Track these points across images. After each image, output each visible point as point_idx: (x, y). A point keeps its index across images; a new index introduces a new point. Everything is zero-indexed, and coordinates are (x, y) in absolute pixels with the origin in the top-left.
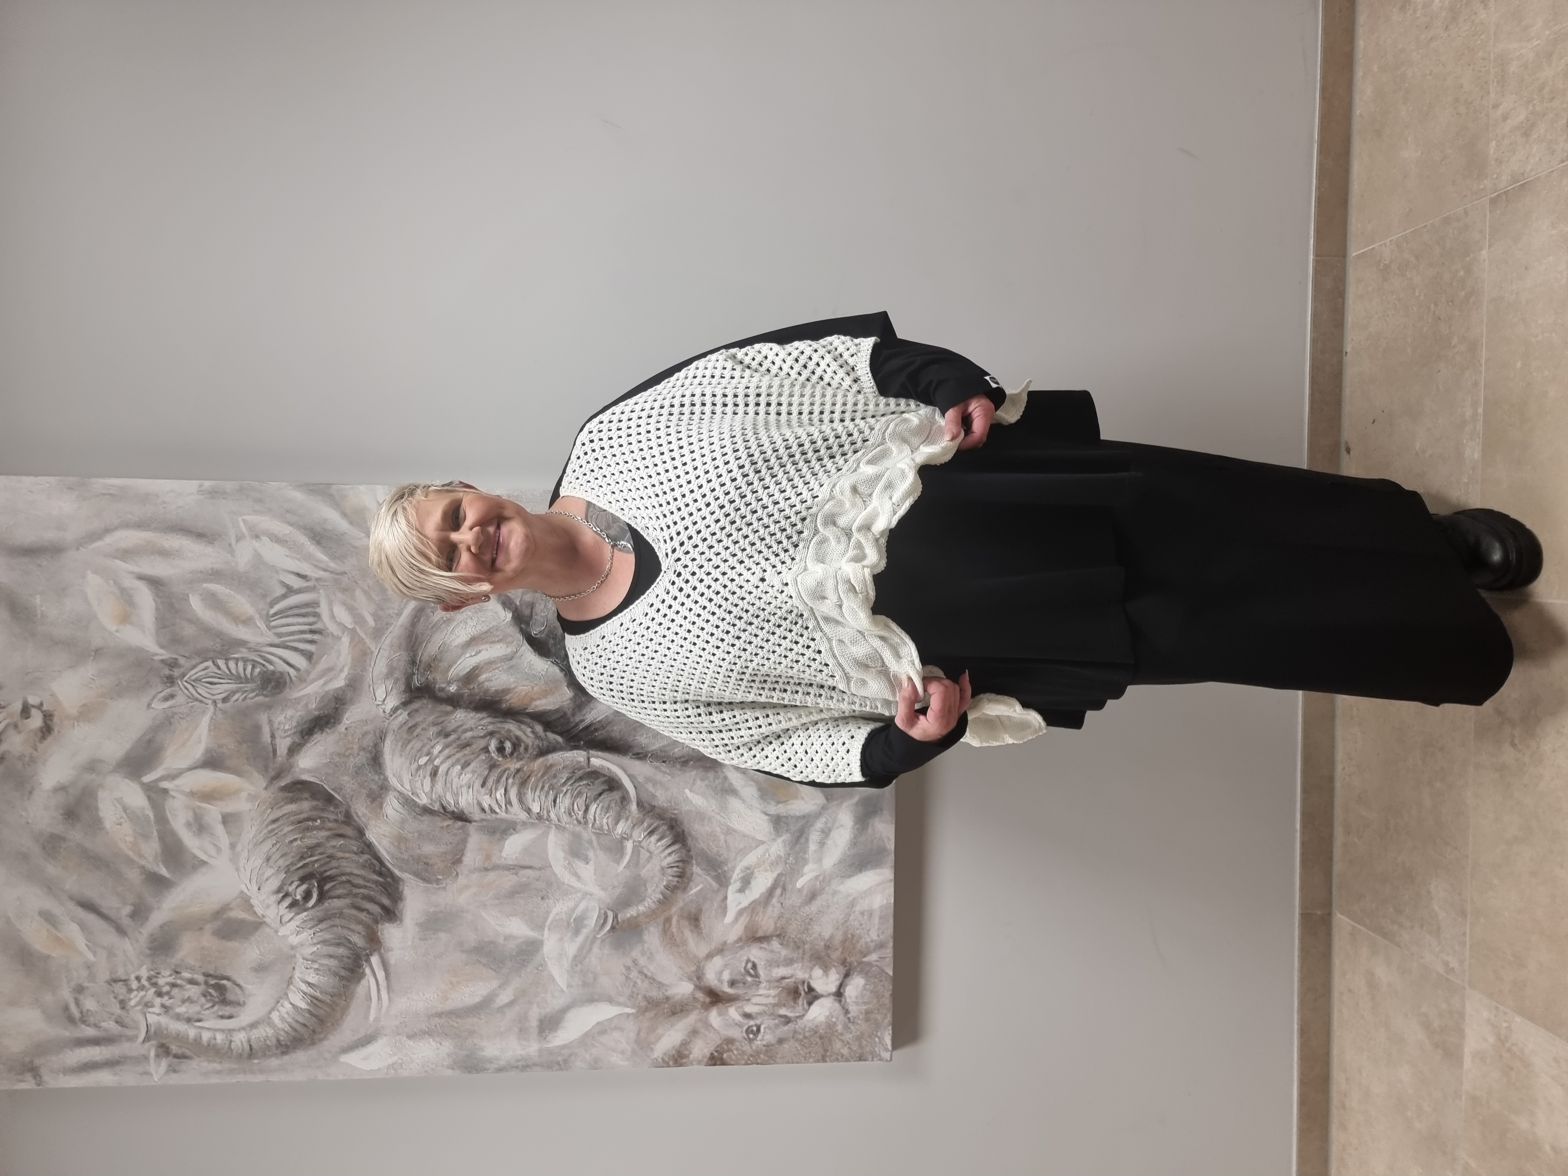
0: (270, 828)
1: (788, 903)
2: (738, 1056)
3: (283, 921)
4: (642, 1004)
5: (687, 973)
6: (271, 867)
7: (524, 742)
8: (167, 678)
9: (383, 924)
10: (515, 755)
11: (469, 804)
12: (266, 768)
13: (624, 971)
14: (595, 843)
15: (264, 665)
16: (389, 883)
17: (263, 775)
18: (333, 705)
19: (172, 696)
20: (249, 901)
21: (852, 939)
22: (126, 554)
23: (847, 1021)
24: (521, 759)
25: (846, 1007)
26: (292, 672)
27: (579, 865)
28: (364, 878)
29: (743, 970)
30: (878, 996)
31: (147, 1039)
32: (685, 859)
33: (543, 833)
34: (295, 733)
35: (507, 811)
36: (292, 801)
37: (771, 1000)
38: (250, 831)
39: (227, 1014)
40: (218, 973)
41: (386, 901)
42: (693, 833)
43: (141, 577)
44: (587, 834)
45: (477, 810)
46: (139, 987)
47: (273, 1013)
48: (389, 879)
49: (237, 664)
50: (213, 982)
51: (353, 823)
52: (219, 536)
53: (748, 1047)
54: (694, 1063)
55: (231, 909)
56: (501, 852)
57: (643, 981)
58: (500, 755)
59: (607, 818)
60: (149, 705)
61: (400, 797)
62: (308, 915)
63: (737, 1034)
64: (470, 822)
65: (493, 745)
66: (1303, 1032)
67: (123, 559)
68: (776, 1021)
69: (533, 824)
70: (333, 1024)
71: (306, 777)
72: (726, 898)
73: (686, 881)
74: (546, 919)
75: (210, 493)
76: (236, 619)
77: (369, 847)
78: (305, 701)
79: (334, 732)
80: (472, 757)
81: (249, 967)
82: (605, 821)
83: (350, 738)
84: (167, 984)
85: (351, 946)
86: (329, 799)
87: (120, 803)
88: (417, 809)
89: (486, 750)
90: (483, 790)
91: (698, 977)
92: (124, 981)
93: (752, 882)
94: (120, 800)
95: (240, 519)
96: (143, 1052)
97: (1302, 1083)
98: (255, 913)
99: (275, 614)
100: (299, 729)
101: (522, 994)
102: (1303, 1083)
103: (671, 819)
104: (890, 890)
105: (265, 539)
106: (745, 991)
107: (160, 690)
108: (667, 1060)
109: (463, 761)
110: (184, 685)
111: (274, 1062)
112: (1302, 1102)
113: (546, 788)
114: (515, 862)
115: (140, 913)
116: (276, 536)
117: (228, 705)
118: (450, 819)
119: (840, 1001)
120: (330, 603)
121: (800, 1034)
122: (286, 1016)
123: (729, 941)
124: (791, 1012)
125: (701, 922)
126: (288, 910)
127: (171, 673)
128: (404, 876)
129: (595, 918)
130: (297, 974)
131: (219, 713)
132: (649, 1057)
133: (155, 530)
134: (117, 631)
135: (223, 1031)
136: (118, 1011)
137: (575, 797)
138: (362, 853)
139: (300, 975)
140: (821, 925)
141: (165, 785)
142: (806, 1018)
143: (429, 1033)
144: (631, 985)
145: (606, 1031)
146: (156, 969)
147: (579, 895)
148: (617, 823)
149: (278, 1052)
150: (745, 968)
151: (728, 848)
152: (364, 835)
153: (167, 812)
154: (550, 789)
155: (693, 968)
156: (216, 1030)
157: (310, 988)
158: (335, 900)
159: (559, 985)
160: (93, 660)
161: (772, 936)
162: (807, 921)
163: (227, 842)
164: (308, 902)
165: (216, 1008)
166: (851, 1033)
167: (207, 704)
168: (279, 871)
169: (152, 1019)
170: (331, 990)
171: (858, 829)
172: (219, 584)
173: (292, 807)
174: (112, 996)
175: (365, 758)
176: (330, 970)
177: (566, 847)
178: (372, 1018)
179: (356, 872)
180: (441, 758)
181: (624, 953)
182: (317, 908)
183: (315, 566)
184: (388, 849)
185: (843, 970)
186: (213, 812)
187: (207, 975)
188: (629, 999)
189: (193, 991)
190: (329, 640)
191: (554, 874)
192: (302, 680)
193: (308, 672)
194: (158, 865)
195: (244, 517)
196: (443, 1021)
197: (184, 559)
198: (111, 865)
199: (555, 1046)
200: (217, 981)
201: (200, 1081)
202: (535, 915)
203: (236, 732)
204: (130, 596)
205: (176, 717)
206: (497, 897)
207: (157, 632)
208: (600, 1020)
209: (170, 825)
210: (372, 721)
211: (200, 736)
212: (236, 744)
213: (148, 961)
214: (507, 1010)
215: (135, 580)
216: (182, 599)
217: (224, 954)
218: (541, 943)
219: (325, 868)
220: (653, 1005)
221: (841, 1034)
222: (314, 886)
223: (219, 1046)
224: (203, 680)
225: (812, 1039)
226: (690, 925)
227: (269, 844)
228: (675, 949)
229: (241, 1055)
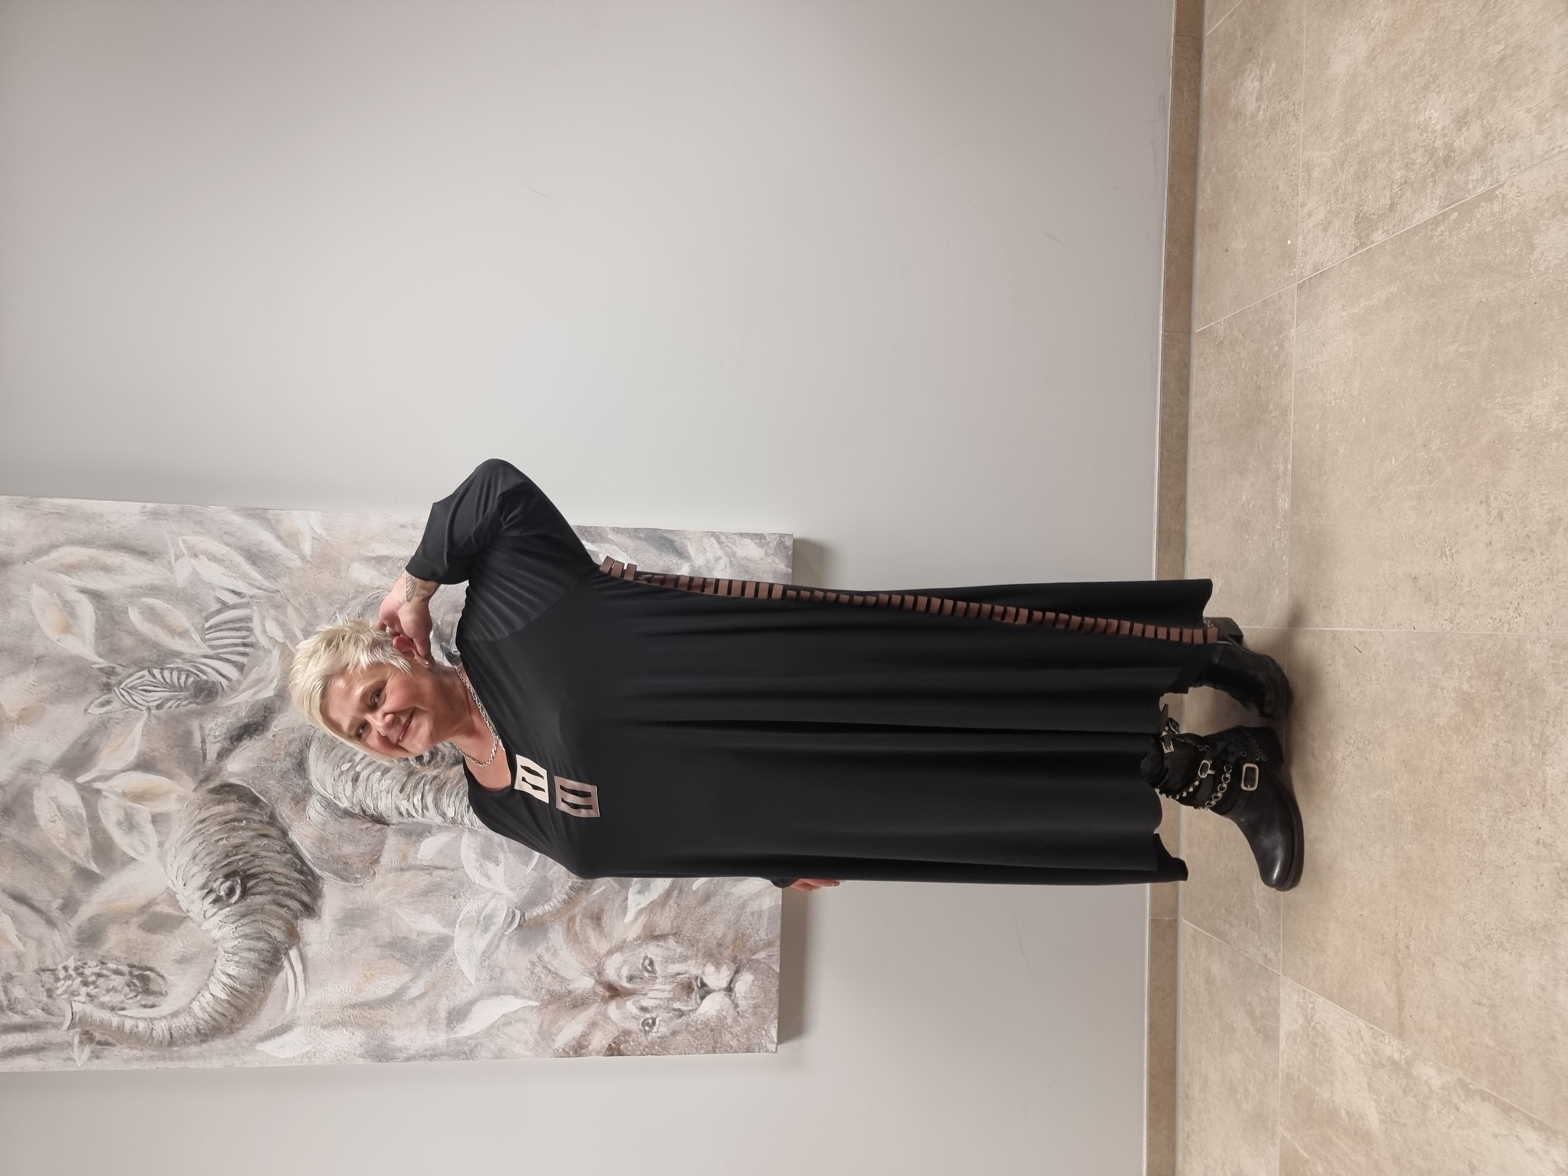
0: (198, 827)
3: (207, 916)
5: (588, 968)
6: (196, 864)
8: (105, 685)
9: (303, 920)
10: (433, 763)
12: (196, 772)
13: (529, 966)
14: (505, 846)
15: (197, 675)
16: (310, 881)
17: (193, 778)
18: (262, 713)
19: (109, 702)
20: (175, 897)
21: (743, 937)
22: (70, 569)
23: (736, 1014)
24: (438, 767)
26: (224, 682)
27: (490, 866)
28: (286, 877)
29: (640, 966)
30: (765, 991)
31: (72, 1026)
33: (457, 836)
34: (224, 739)
35: (423, 815)
36: (220, 802)
38: (178, 830)
39: (150, 1003)
40: (143, 964)
41: (306, 898)
43: (83, 591)
45: (395, 813)
46: (66, 977)
47: (194, 1003)
48: (309, 878)
49: (171, 674)
50: (137, 973)
51: (278, 824)
54: (593, 1053)
55: (157, 904)
56: (416, 853)
57: (547, 976)
58: (418, 764)
60: (86, 710)
61: (323, 801)
62: (231, 911)
64: (388, 825)
66: (1152, 1027)
67: (68, 575)
68: (671, 1014)
69: (447, 829)
70: (251, 1014)
71: (233, 781)
72: (626, 899)
74: (458, 917)
75: (152, 514)
76: (173, 632)
77: (292, 846)
78: (236, 710)
79: (262, 739)
80: (392, 765)
81: (172, 958)
83: (277, 745)
84: (93, 974)
85: (270, 940)
86: (255, 801)
87: (54, 802)
88: (338, 812)
90: (401, 796)
91: (599, 972)
92: (52, 970)
94: (54, 799)
95: (180, 538)
96: (68, 1039)
97: (1153, 1076)
98: (180, 908)
99: (210, 628)
100: (229, 735)
101: (433, 986)
105: (202, 557)
109: (383, 768)
110: (120, 692)
111: (193, 1050)
112: (1151, 1094)
113: (461, 795)
114: (430, 864)
115: (69, 906)
116: (214, 556)
117: (161, 711)
118: (370, 822)
119: (730, 996)
120: (263, 619)
121: (692, 1026)
122: (206, 1006)
123: (628, 940)
124: (685, 1005)
126: (211, 905)
127: (109, 680)
128: (325, 874)
129: (504, 916)
130: (218, 966)
131: (153, 719)
132: (550, 1047)
133: (99, 547)
134: (58, 640)
135: (145, 1019)
136: (45, 999)
138: (285, 852)
139: (221, 968)
141: (98, 785)
142: (698, 1012)
143: (343, 1023)
144: (536, 979)
145: (511, 1022)
146: (83, 960)
147: (489, 894)
149: (198, 1040)
150: (643, 965)
152: (287, 835)
153: (100, 811)
155: (595, 964)
156: (138, 1019)
157: (230, 980)
158: (257, 896)
159: (467, 979)
160: (35, 667)
161: (668, 935)
162: (701, 921)
163: (156, 840)
164: (231, 898)
165: (139, 998)
166: (740, 1026)
167: (141, 711)
168: (204, 868)
169: (77, 1007)
170: (250, 982)
172: (158, 599)
173: (220, 808)
174: (39, 985)
175: (291, 764)
176: (250, 963)
177: (478, 850)
178: (288, 1008)
179: (278, 870)
180: (363, 764)
181: (529, 949)
182: (239, 904)
183: (250, 584)
184: (309, 849)
185: (733, 967)
186: (143, 812)
187: (131, 966)
188: (534, 993)
189: (118, 981)
190: (261, 653)
191: (466, 874)
192: (233, 689)
193: (239, 683)
194: (88, 861)
195: (184, 538)
196: (356, 1012)
197: (125, 575)
198: (44, 860)
199: (462, 1037)
200: (141, 972)
201: (122, 1067)
202: (447, 913)
203: (168, 737)
204: (73, 608)
205: (111, 722)
206: (412, 895)
207: (96, 642)
208: (505, 1011)
209: (102, 823)
210: (299, 729)
211: (134, 740)
212: (168, 749)
213: (75, 952)
214: (417, 1002)
215: (78, 594)
216: (122, 612)
217: (149, 947)
218: (452, 939)
219: (249, 866)
220: (555, 998)
221: (731, 1027)
222: (238, 883)
223: (140, 1034)
224: (139, 688)
225: (704, 1032)
226: (592, 924)
227: (196, 842)
228: (577, 946)
229: (162, 1042)
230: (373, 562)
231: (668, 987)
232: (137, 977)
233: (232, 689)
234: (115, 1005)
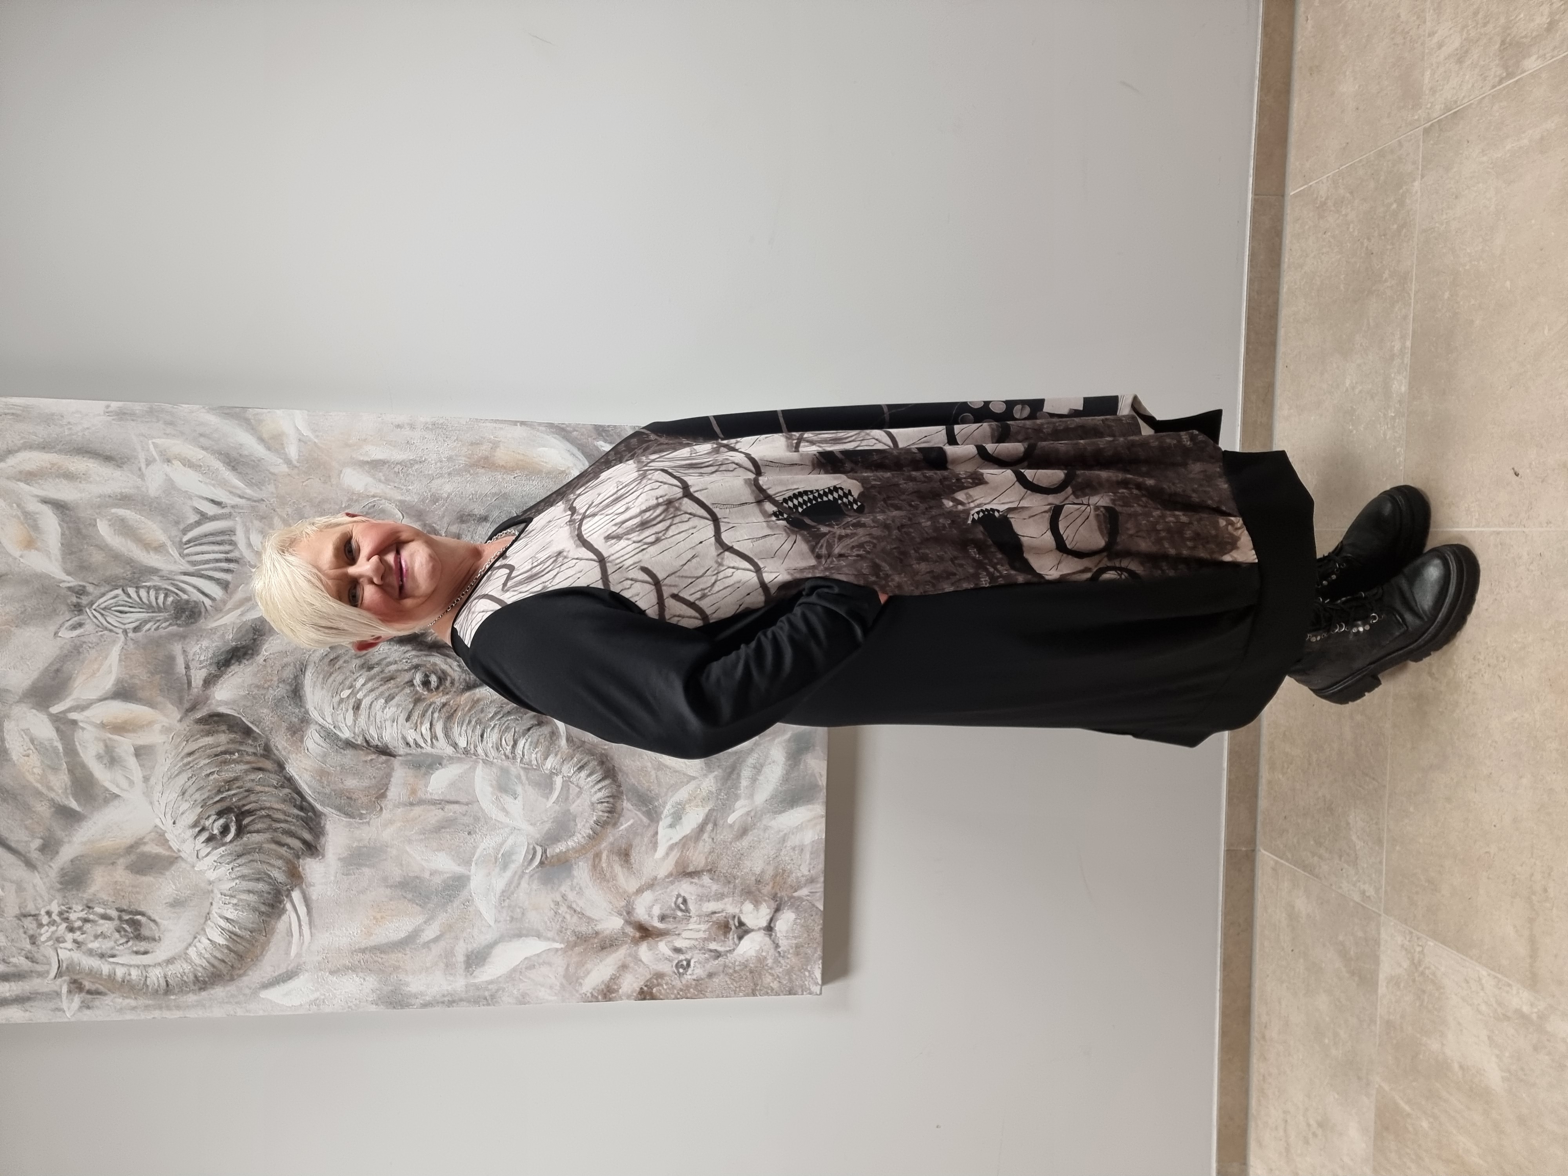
0: (185, 761)
1: (719, 838)
2: (668, 991)
3: (199, 856)
4: (570, 939)
5: (616, 907)
6: (186, 801)
7: (450, 676)
8: (75, 606)
9: (304, 859)
10: (441, 689)
11: (393, 738)
12: (181, 700)
13: (552, 906)
14: (523, 778)
15: (177, 594)
16: (311, 818)
17: (178, 707)
18: (251, 636)
19: (80, 625)
21: (783, 874)
22: (29, 477)
23: (777, 955)
24: (447, 693)
25: (777, 942)
26: (207, 602)
27: (507, 799)
28: (285, 813)
29: (673, 905)
30: (808, 929)
31: (59, 974)
32: (615, 794)
33: (470, 768)
34: (211, 664)
35: (432, 745)
36: (209, 733)
37: (702, 935)
38: (164, 764)
39: (142, 949)
40: (133, 907)
41: (307, 836)
42: (625, 768)
43: (45, 501)
44: (515, 769)
45: (401, 744)
46: (49, 923)
47: (190, 949)
48: (310, 814)
49: (148, 593)
50: (126, 917)
51: (273, 756)
52: (128, 459)
53: (678, 981)
54: (623, 998)
55: (145, 844)
56: (426, 787)
57: (572, 916)
58: (425, 689)
59: (536, 753)
60: (56, 634)
61: (321, 731)
62: (226, 850)
63: (667, 968)
64: (394, 756)
65: (418, 679)
66: (1225, 965)
67: (28, 484)
68: (706, 955)
69: (459, 760)
70: (252, 960)
71: (223, 710)
72: (657, 833)
73: (617, 816)
74: (474, 854)
75: (117, 414)
76: (147, 546)
77: (289, 781)
78: (222, 632)
79: (252, 664)
80: (396, 690)
81: (164, 902)
82: (534, 756)
83: (270, 671)
84: (79, 919)
85: (270, 881)
86: (248, 732)
87: (26, 735)
88: (340, 743)
89: (411, 683)
90: (408, 724)
91: (628, 912)
92: (34, 916)
93: (683, 818)
94: (26, 731)
95: (150, 442)
96: (56, 988)
98: (170, 847)
99: (189, 542)
100: (216, 660)
101: (449, 928)
102: (1225, 1015)
103: (602, 754)
104: (822, 826)
105: (176, 463)
106: (675, 926)
107: (67, 619)
108: (596, 995)
109: (387, 695)
110: (92, 613)
111: (191, 998)
112: (1224, 1033)
113: (473, 723)
114: (441, 798)
115: (49, 847)
116: (189, 460)
117: (139, 634)
118: (374, 753)
119: (770, 935)
120: (247, 531)
121: (730, 968)
122: (203, 952)
123: (659, 877)
124: (721, 946)
125: (632, 857)
126: (204, 844)
127: (79, 601)
128: (326, 810)
129: (524, 853)
130: (215, 910)
131: (130, 643)
132: (577, 991)
133: (60, 452)
134: (21, 556)
135: (138, 966)
136: (29, 947)
137: (502, 732)
138: (282, 787)
139: (219, 911)
140: (751, 860)
141: (73, 716)
142: (735, 952)
143: (353, 969)
144: (560, 920)
145: (534, 966)
146: (67, 904)
147: (507, 830)
148: (546, 759)
149: (196, 988)
150: (675, 903)
151: (659, 784)
152: (284, 768)
153: (77, 743)
154: (476, 723)
155: (623, 903)
156: (131, 966)
157: (228, 924)
158: (254, 835)
159: (486, 921)
161: (702, 871)
162: (738, 856)
163: (141, 776)
164: (226, 836)
165: (130, 943)
166: (781, 967)
167: (117, 634)
168: (195, 805)
169: (64, 954)
170: (251, 925)
171: (790, 765)
172: (128, 509)
173: (209, 740)
174: (21, 931)
175: (285, 691)
176: (249, 905)
177: (494, 782)
178: (293, 953)
179: (276, 806)
180: (365, 691)
181: (552, 888)
182: (235, 843)
183: (231, 492)
184: (309, 783)
185: (774, 905)
186: (125, 745)
187: (120, 910)
188: (557, 934)
189: (107, 927)
190: (246, 569)
191: (481, 808)
192: (218, 610)
193: (224, 602)
194: (67, 797)
195: (154, 440)
196: (366, 956)
197: (91, 482)
198: (19, 797)
199: (483, 982)
200: (131, 916)
201: (116, 1017)
202: (461, 850)
203: (148, 663)
204: (35, 520)
205: (84, 646)
206: (423, 832)
207: (63, 558)
208: (528, 955)
209: (80, 757)
210: (292, 652)
211: (110, 666)
212: (149, 675)
213: (59, 896)
214: (432, 945)
215: (40, 504)
216: (90, 524)
217: (138, 889)
218: (468, 878)
219: (244, 802)
220: (582, 939)
221: (771, 968)
222: (232, 820)
223: (134, 982)
224: (113, 609)
225: (742, 973)
226: (620, 860)
227: (184, 777)
228: (605, 884)
229: (157, 991)
230: (367, 467)
231: (703, 927)
232: (127, 921)
233: (216, 610)
234: (104, 951)
